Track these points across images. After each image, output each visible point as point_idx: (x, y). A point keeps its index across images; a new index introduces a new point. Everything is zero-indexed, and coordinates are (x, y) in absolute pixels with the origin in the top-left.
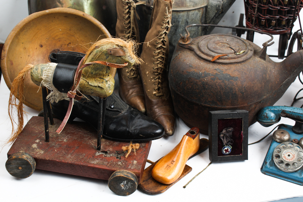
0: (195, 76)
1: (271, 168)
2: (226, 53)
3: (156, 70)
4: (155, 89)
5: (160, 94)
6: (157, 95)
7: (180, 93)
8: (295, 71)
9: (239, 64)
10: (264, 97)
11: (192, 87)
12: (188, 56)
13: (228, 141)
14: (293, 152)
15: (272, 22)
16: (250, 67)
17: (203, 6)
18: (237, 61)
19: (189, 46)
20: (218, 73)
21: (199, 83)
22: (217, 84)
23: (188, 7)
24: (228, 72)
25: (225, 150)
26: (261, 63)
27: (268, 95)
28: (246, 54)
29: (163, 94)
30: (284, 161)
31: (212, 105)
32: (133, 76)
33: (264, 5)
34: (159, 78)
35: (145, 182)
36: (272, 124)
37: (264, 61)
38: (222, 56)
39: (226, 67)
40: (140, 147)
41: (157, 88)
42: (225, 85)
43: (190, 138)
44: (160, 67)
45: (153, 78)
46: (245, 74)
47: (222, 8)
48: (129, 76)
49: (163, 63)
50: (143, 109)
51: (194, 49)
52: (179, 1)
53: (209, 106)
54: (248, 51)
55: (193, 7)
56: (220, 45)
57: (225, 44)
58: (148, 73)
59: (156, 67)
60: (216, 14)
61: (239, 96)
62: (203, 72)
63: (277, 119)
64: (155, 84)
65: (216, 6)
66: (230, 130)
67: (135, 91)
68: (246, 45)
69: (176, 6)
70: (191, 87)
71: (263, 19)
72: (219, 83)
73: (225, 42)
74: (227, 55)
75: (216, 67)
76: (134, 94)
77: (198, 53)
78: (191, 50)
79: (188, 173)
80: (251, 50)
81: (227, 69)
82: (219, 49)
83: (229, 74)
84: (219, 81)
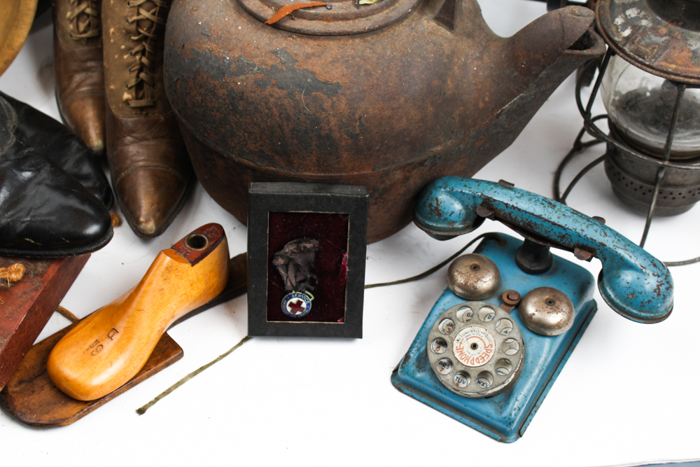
0: (213, 68)
1: (419, 375)
3: (133, 27)
4: (129, 86)
5: (143, 103)
6: (133, 104)
7: (179, 111)
8: (540, 76)
9: (357, 41)
10: (434, 149)
11: (202, 100)
13: (300, 278)
14: (490, 336)
16: (389, 52)
18: (349, 30)
20: (280, 66)
21: (222, 92)
22: (272, 100)
24: (313, 66)
25: (291, 305)
26: (434, 38)
27: (449, 143)
29: (155, 102)
30: (454, 362)
31: (259, 163)
32: (85, 32)
34: (143, 52)
35: (23, 386)
36: (451, 234)
37: (448, 34)
38: (309, 8)
39: (310, 46)
40: (26, 275)
41: (133, 82)
42: (295, 108)
43: (176, 263)
44: (147, 19)
45: (128, 50)
46: (368, 74)
48: (72, 31)
49: (156, 6)
50: (96, 142)
53: (252, 164)
58: (113, 33)
59: (135, 18)
61: (343, 144)
62: (237, 56)
63: (469, 222)
64: (130, 71)
66: (308, 246)
67: (89, 81)
70: (200, 101)
72: (279, 98)
74: (325, 6)
75: (281, 42)
76: (84, 89)
79: (168, 365)
81: (313, 54)
83: (313, 73)
84: (279, 93)
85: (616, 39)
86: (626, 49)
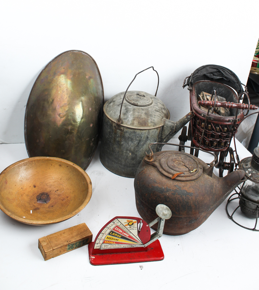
0: (159, 190)
2: (182, 171)
9: (193, 181)
10: (210, 207)
12: (152, 172)
15: (214, 143)
16: (201, 184)
17: (160, 126)
18: (191, 179)
19: (153, 164)
20: (177, 189)
21: (162, 197)
22: (177, 198)
23: (149, 127)
26: (209, 179)
27: (213, 205)
28: (197, 172)
33: (209, 131)
37: (211, 178)
38: (180, 174)
39: (183, 184)
42: (182, 200)
46: (198, 190)
47: (176, 129)
51: (157, 166)
52: (143, 122)
54: (199, 169)
55: (153, 126)
56: (177, 163)
57: (181, 162)
60: (170, 132)
61: (193, 208)
62: (165, 187)
65: (171, 127)
68: (197, 163)
69: (140, 126)
70: (154, 199)
71: (207, 141)
73: (180, 160)
74: (183, 173)
75: (176, 183)
77: (161, 170)
78: (154, 166)
80: (201, 168)
81: (184, 186)
82: (177, 167)
83: (186, 190)
84: (178, 196)
85: (248, 176)
86: (251, 178)
